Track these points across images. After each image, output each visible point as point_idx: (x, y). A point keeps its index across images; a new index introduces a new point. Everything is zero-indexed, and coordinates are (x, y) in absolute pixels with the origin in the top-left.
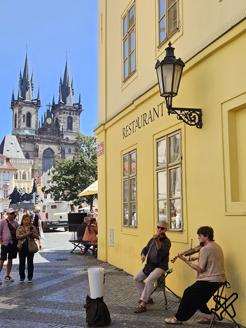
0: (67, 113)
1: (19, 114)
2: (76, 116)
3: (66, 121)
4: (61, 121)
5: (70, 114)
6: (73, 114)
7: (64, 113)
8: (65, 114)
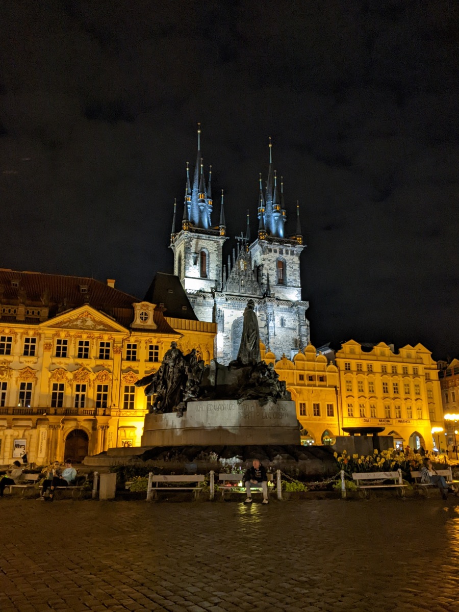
0: (275, 251)
1: (186, 253)
2: (292, 257)
3: (274, 266)
4: (266, 266)
5: (281, 253)
6: (287, 253)
7: (270, 250)
8: (272, 254)
